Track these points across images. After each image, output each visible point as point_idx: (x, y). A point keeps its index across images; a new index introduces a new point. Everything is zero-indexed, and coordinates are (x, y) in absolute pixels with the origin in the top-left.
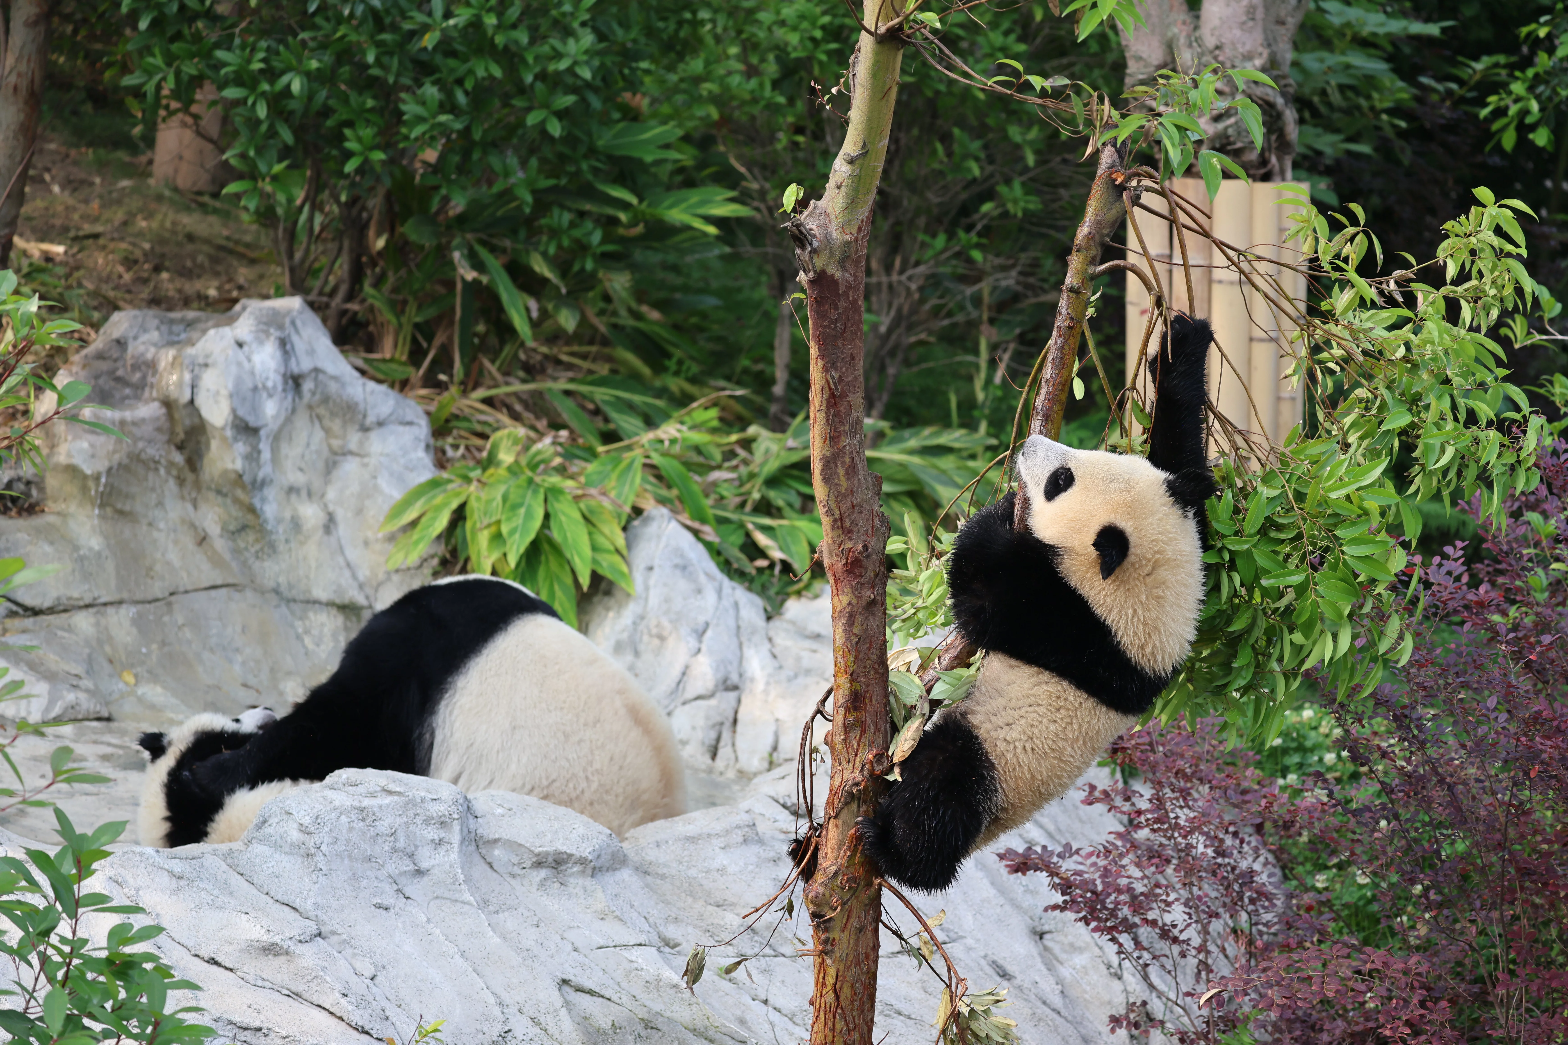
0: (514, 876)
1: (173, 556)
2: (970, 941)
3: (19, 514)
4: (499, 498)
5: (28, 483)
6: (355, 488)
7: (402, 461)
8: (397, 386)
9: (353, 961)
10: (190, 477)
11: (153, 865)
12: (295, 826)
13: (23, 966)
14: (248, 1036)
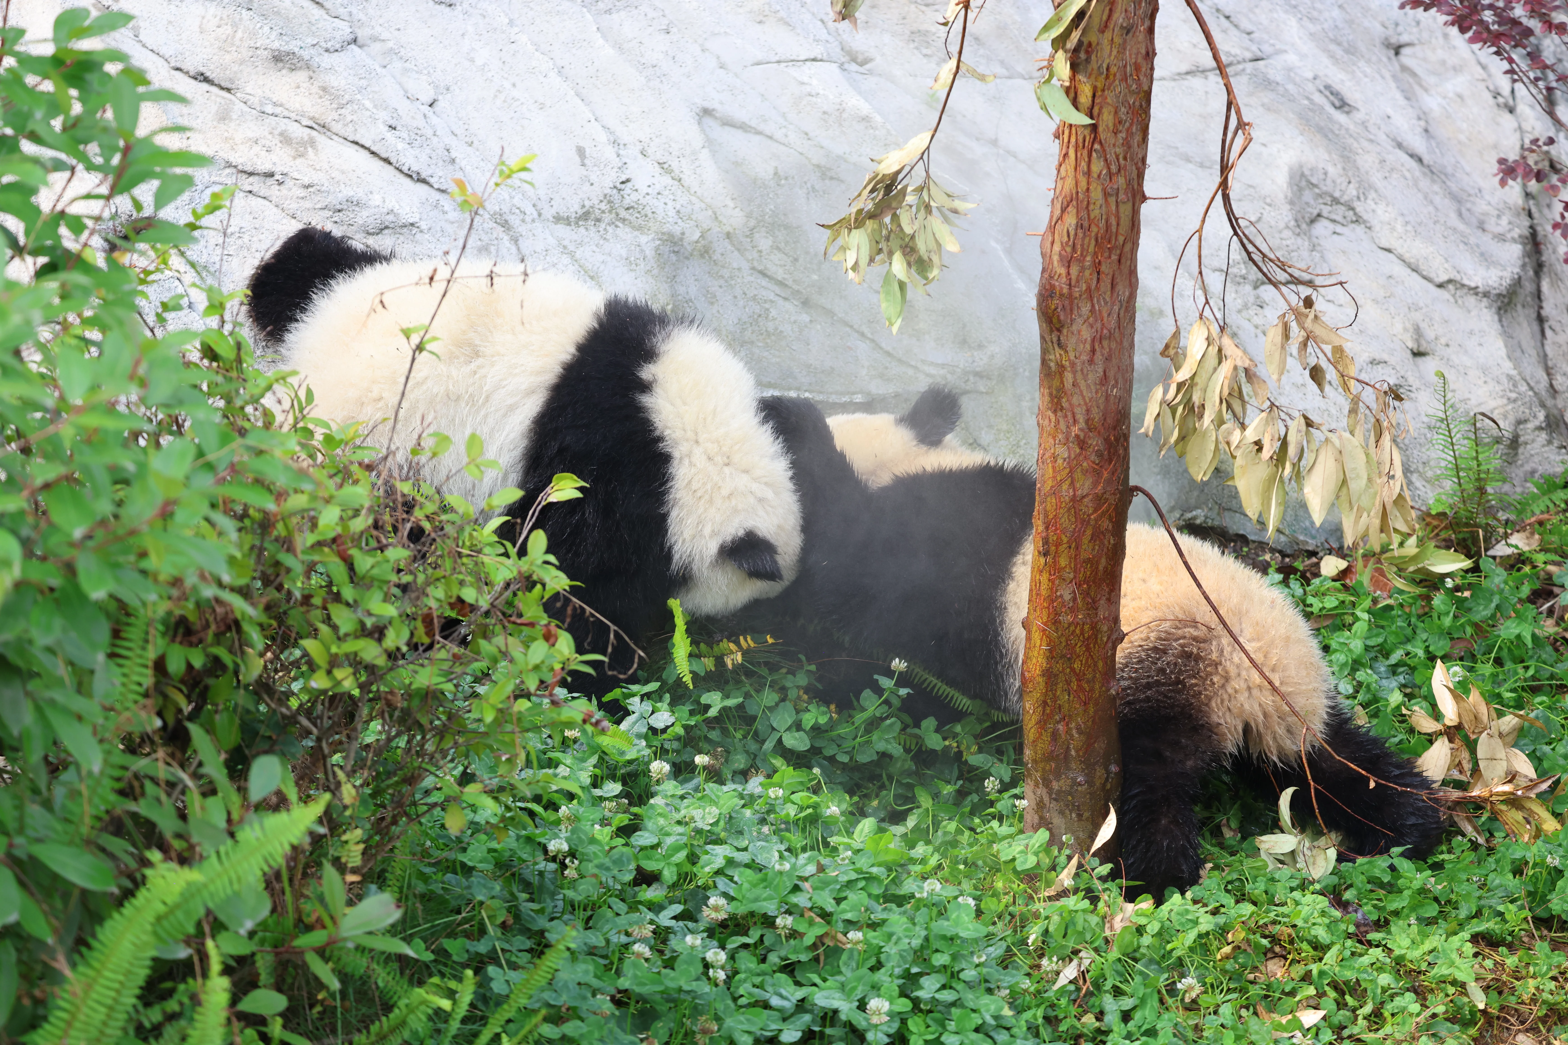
2: (1291, 57)
9: (404, 79)
14: (254, 184)
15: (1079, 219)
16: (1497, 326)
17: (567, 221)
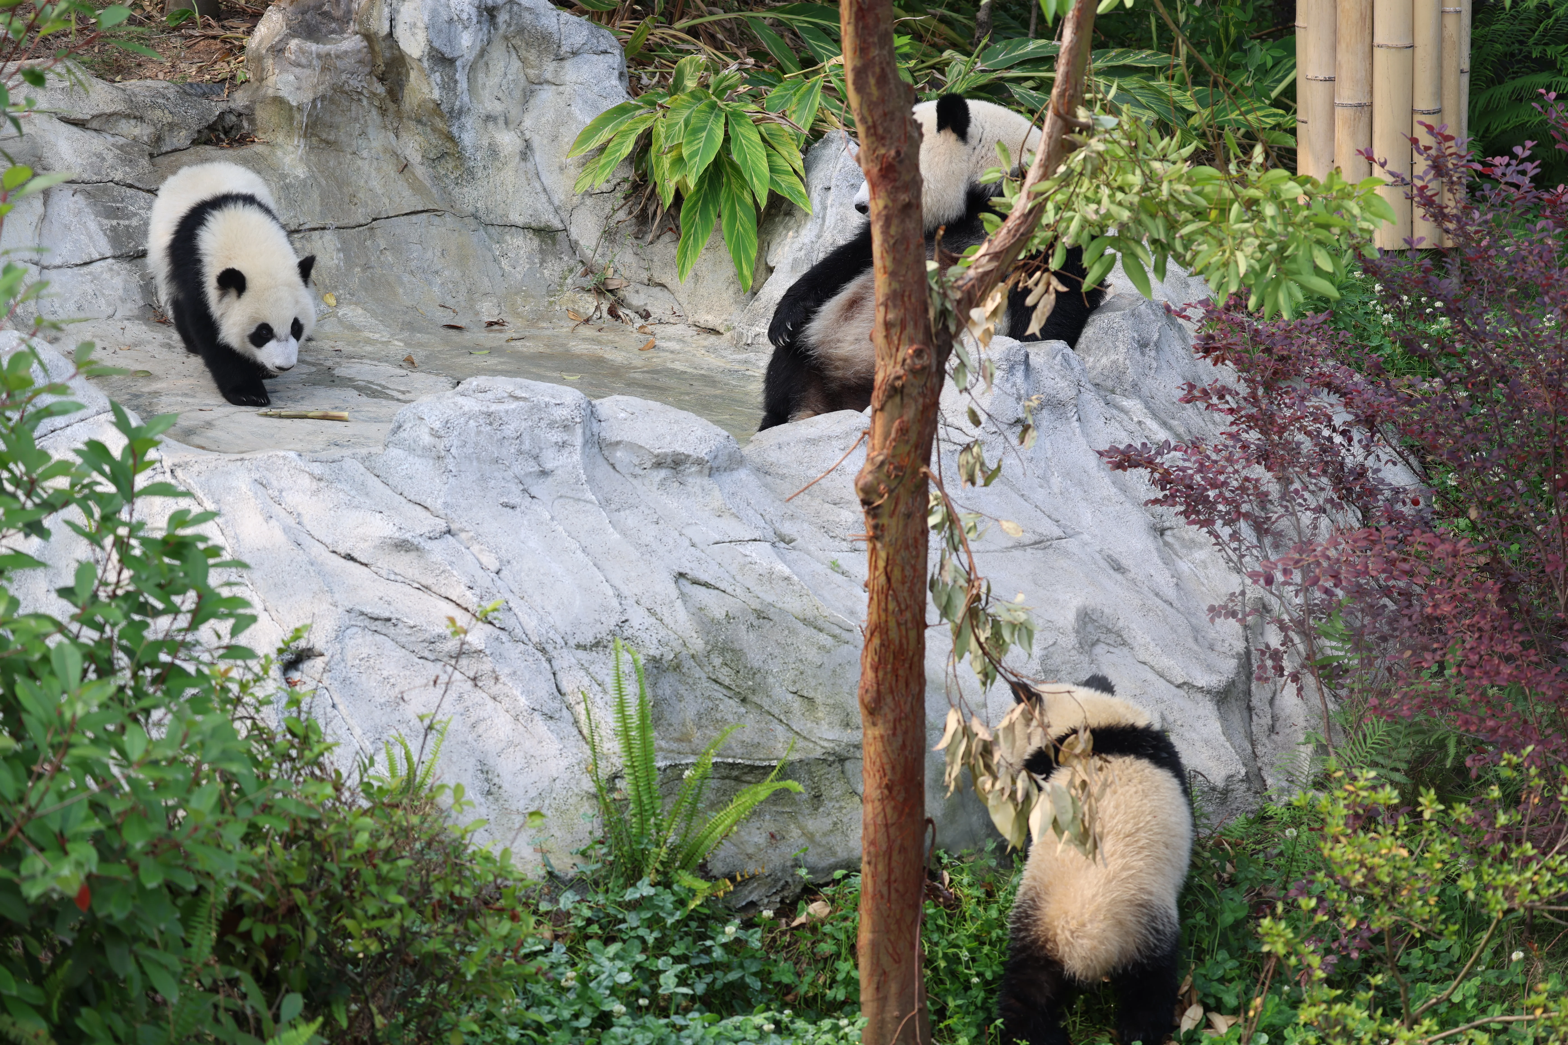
0: (635, 476)
1: (376, 184)
2: (1086, 537)
3: (230, 145)
4: (682, 122)
5: (240, 115)
6: (550, 116)
7: (596, 89)
8: (605, 17)
9: (480, 557)
10: (392, 107)
11: (295, 468)
12: (427, 430)
13: (98, 549)
14: (378, 625)
15: (882, 640)
16: (1216, 713)
17: (584, 648)
